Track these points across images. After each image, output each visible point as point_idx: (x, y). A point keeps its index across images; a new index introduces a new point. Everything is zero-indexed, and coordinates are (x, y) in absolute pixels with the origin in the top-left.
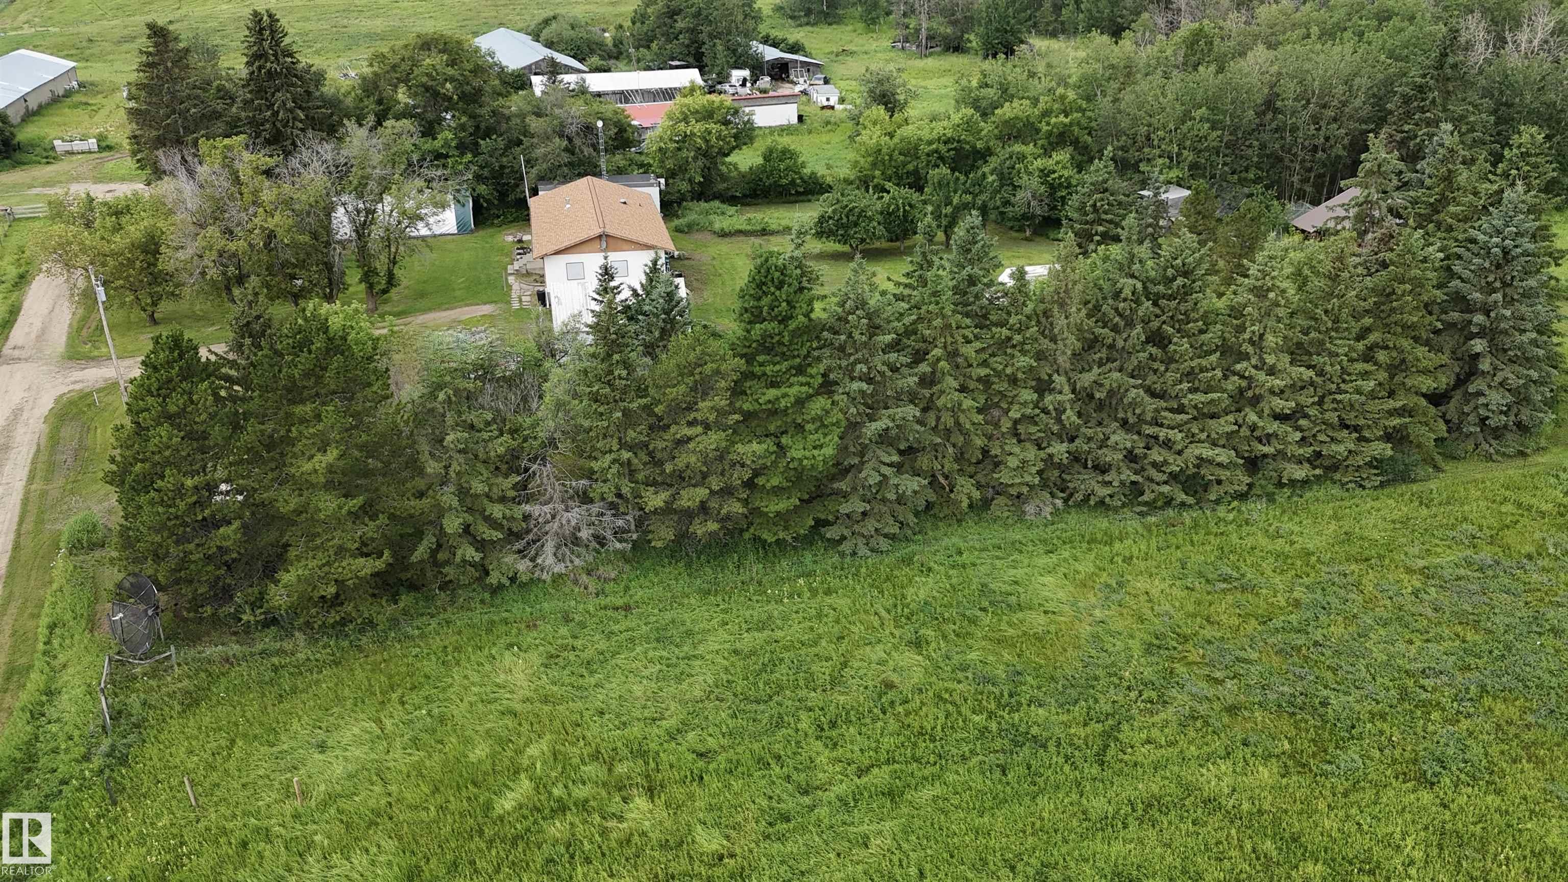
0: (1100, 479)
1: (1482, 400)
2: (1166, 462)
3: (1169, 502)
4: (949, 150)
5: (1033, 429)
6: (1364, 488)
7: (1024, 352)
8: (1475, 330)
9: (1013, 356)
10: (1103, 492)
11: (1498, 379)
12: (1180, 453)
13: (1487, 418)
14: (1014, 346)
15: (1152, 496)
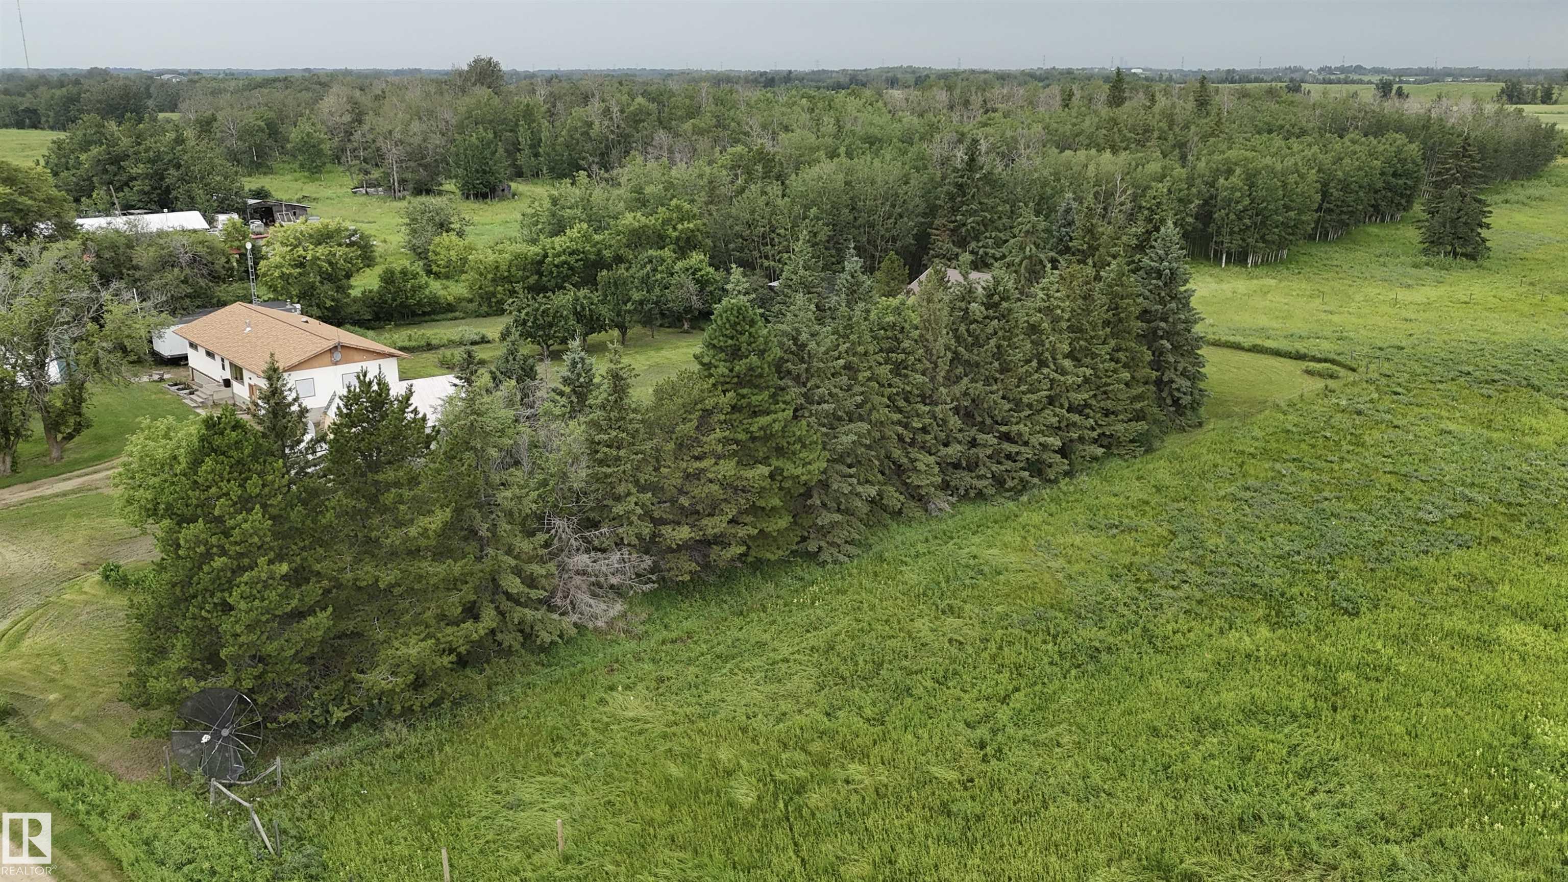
0: (973, 475)
1: (1174, 386)
2: (1017, 453)
3: (1024, 486)
4: (577, 261)
5: (928, 437)
6: (1135, 457)
7: (916, 371)
8: (1160, 333)
9: (906, 376)
10: (980, 484)
11: (1180, 368)
12: (1026, 444)
13: (1179, 399)
14: (906, 368)
15: (1016, 481)
